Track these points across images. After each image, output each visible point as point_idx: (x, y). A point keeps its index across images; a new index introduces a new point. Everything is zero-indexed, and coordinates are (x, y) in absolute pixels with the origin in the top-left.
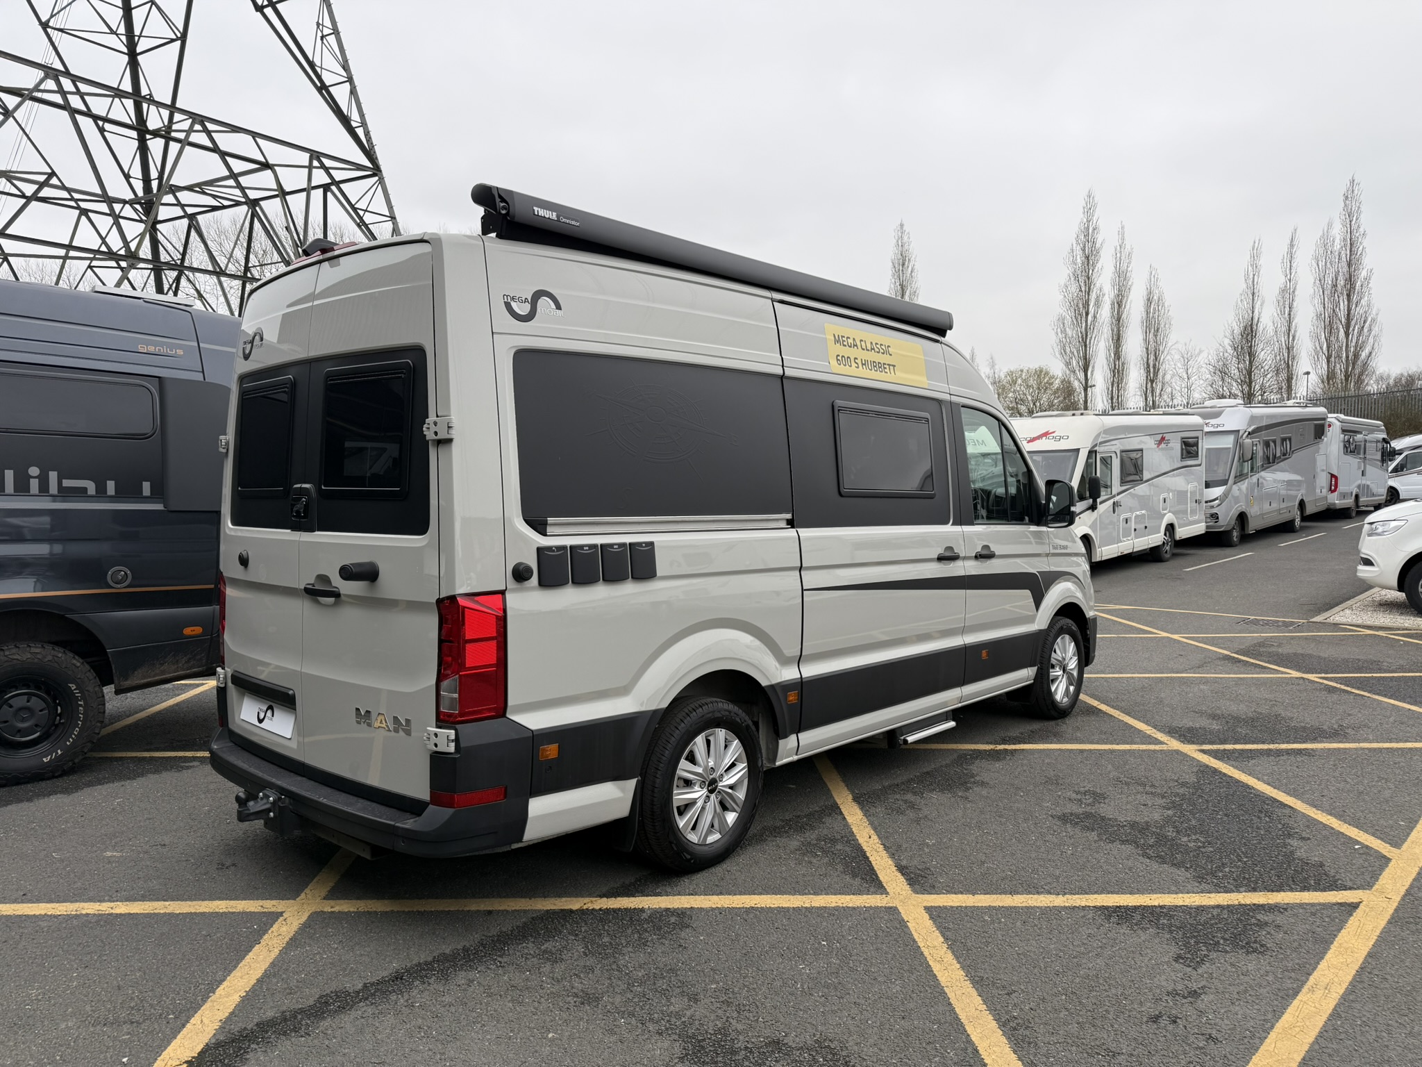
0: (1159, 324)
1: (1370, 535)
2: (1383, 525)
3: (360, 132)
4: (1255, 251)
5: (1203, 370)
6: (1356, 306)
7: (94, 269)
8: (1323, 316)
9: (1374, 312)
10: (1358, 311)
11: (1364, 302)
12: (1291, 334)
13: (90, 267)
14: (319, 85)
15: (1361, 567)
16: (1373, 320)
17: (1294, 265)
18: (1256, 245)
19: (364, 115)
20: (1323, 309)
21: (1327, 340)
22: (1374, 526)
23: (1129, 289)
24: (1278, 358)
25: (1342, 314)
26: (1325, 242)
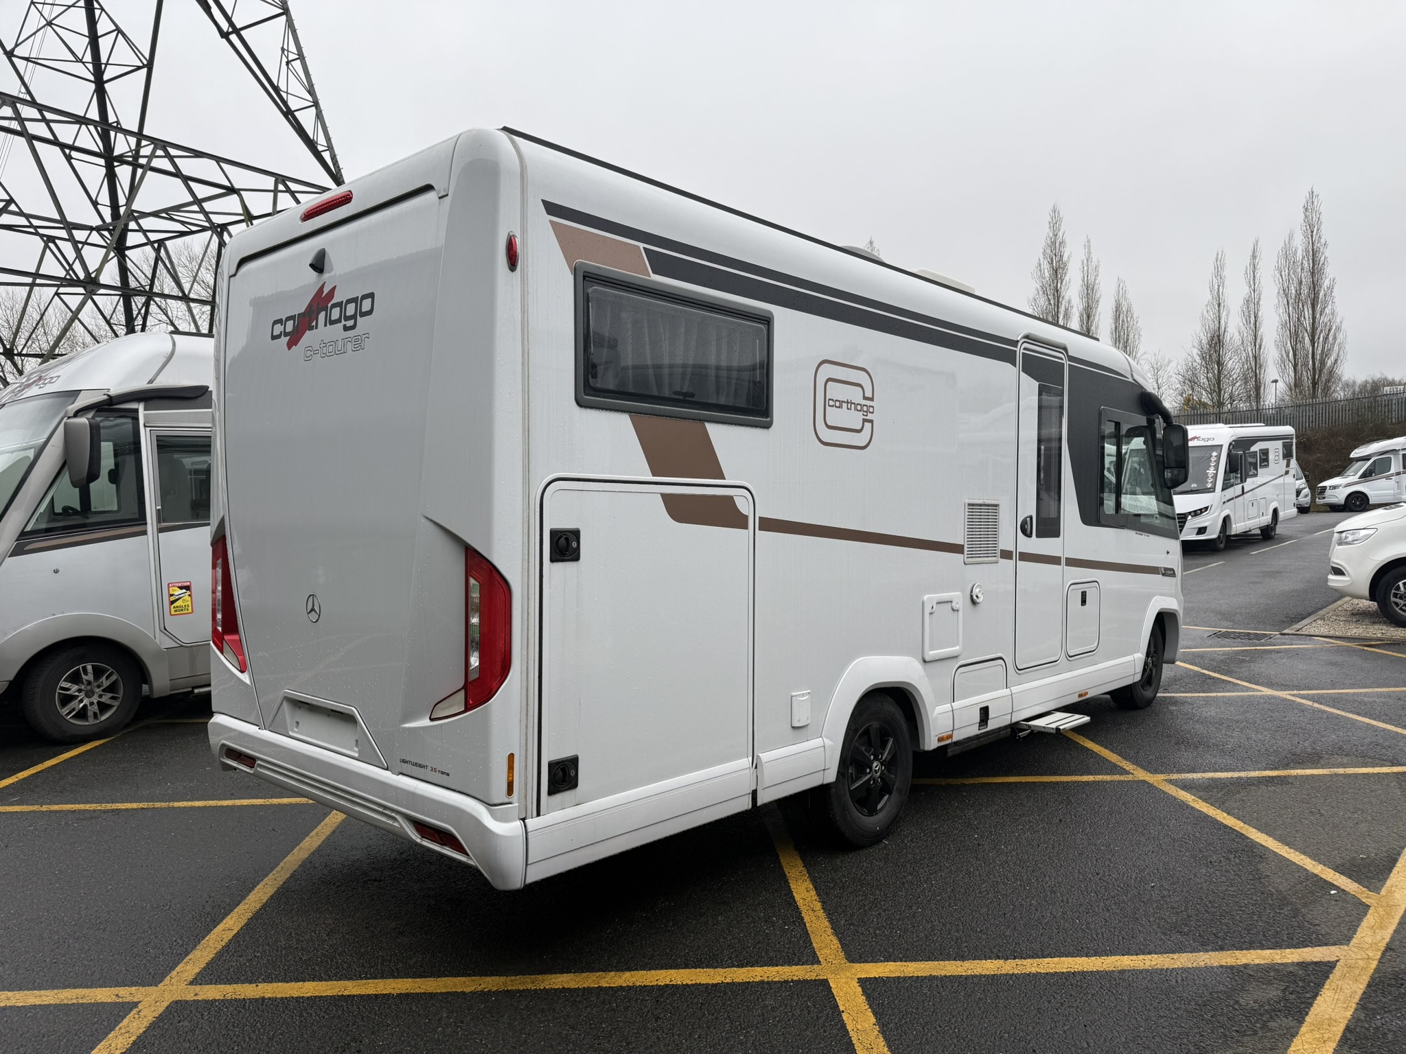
0: (1128, 335)
1: (1340, 544)
2: (1353, 534)
3: (326, 156)
4: (1219, 263)
5: (1172, 379)
6: (1321, 315)
7: (61, 296)
8: (1288, 325)
9: (1338, 321)
10: (1324, 319)
11: (1327, 311)
12: (1257, 344)
13: (57, 294)
14: (285, 110)
15: (1331, 577)
16: (1338, 328)
17: (1257, 276)
18: (1220, 256)
19: (330, 139)
20: (1288, 318)
21: (1293, 348)
22: (1344, 535)
23: (1098, 301)
24: (1246, 366)
25: (1307, 323)
26: (1287, 254)
